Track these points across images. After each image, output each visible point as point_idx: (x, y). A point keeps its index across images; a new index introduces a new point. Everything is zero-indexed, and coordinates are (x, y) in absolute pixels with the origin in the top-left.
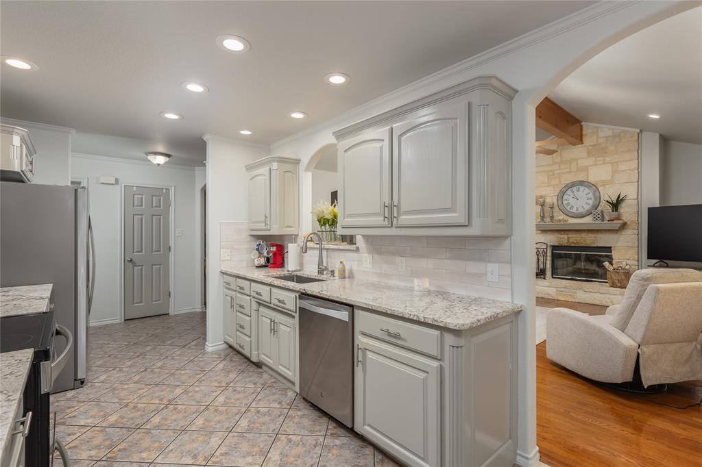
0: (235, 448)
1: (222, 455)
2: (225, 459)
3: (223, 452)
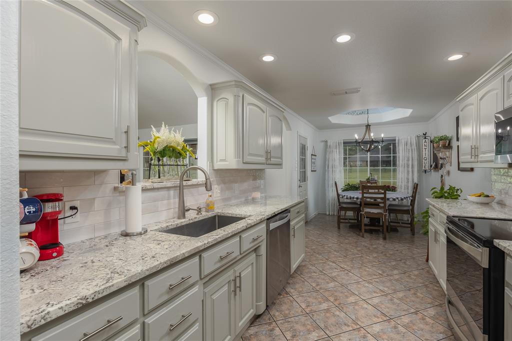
0: (337, 324)
1: (348, 326)
2: (348, 322)
3: (346, 327)
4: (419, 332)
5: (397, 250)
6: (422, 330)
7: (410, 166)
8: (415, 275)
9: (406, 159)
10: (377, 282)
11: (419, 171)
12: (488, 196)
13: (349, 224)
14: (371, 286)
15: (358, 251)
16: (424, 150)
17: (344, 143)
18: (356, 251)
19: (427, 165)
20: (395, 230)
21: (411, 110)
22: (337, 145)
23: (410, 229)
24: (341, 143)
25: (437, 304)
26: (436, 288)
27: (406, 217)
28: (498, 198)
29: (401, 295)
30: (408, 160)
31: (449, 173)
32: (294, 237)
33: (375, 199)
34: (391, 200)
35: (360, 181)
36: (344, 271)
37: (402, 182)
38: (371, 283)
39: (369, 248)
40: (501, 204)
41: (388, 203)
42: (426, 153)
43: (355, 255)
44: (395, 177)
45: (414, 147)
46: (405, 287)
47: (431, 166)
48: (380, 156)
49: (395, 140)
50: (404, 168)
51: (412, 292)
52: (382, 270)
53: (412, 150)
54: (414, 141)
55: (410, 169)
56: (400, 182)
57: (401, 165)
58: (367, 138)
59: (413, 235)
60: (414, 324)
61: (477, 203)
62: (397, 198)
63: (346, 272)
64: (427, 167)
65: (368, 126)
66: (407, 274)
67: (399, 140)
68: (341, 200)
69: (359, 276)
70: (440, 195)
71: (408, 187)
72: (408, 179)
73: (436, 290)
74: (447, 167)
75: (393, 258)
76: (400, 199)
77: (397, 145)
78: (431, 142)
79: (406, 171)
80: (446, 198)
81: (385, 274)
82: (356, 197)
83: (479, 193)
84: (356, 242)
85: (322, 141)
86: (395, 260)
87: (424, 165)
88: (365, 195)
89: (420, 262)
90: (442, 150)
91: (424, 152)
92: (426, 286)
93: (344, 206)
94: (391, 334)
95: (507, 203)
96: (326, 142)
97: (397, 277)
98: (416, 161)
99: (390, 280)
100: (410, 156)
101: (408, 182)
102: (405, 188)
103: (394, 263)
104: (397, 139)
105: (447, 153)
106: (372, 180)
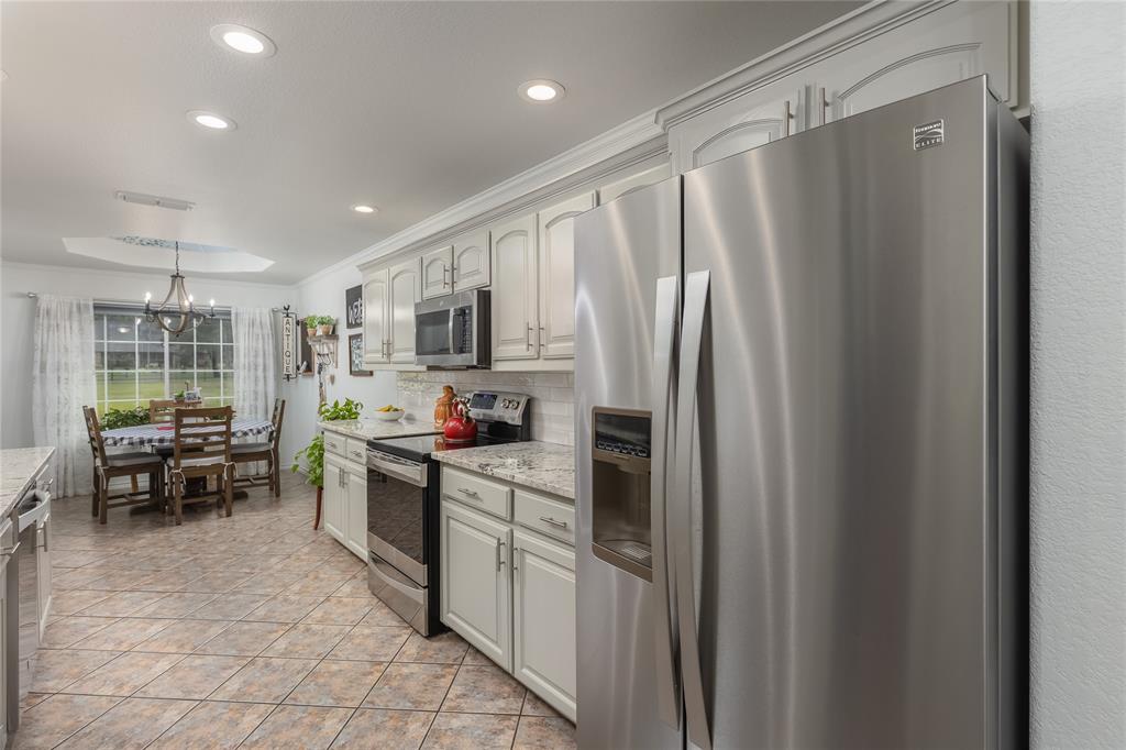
4: (340, 619)
5: (261, 528)
6: (343, 614)
7: (261, 369)
8: (306, 554)
9: (252, 354)
10: (249, 587)
11: (277, 377)
12: (396, 410)
13: (129, 507)
14: (241, 596)
15: (180, 551)
16: (285, 337)
17: (96, 307)
18: (175, 554)
19: (291, 365)
20: (240, 496)
21: (272, 262)
22: (75, 309)
23: (268, 487)
24: (87, 306)
25: (349, 577)
26: (341, 559)
27: (262, 467)
28: (407, 411)
29: (296, 587)
30: (256, 356)
31: (333, 379)
32: (46, 550)
33: (205, 436)
34: (239, 434)
35: (151, 402)
36: (170, 596)
37: (244, 400)
38: (239, 592)
39: (203, 541)
40: (410, 419)
41: (234, 441)
42: (291, 343)
43: (178, 561)
44: (229, 390)
45: (268, 330)
46: (298, 575)
47: (298, 368)
48: (221, 344)
49: (229, 313)
50: (249, 370)
51: (311, 576)
52: (249, 566)
53: (263, 336)
54: (267, 320)
55: (260, 373)
56: (241, 398)
57: (241, 365)
58: (173, 303)
59: (278, 495)
60: (330, 614)
61: (386, 421)
62: (251, 430)
63: (176, 595)
64: (290, 369)
65: (177, 277)
66: (293, 557)
67: (237, 314)
68: (109, 451)
69: (208, 590)
70: (334, 416)
71: (256, 408)
72: (256, 393)
73: (342, 562)
74: (330, 370)
75: (261, 540)
76: (255, 431)
77: (233, 322)
78: (298, 323)
79: (253, 378)
80: (344, 418)
81: (257, 570)
82: (158, 437)
83: (386, 406)
84: (167, 539)
85: (22, 296)
86: (265, 543)
87: (285, 365)
88: (183, 431)
89: (305, 535)
90: (323, 341)
91: (285, 342)
92: (328, 562)
93: (119, 463)
94: (263, 679)
95: (417, 417)
96: (35, 299)
97: (279, 566)
98: (271, 357)
99: (271, 575)
100: (260, 346)
101: (256, 399)
102: (251, 411)
103: (265, 549)
104: (233, 312)
105: (331, 346)
106: (189, 399)
